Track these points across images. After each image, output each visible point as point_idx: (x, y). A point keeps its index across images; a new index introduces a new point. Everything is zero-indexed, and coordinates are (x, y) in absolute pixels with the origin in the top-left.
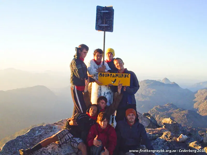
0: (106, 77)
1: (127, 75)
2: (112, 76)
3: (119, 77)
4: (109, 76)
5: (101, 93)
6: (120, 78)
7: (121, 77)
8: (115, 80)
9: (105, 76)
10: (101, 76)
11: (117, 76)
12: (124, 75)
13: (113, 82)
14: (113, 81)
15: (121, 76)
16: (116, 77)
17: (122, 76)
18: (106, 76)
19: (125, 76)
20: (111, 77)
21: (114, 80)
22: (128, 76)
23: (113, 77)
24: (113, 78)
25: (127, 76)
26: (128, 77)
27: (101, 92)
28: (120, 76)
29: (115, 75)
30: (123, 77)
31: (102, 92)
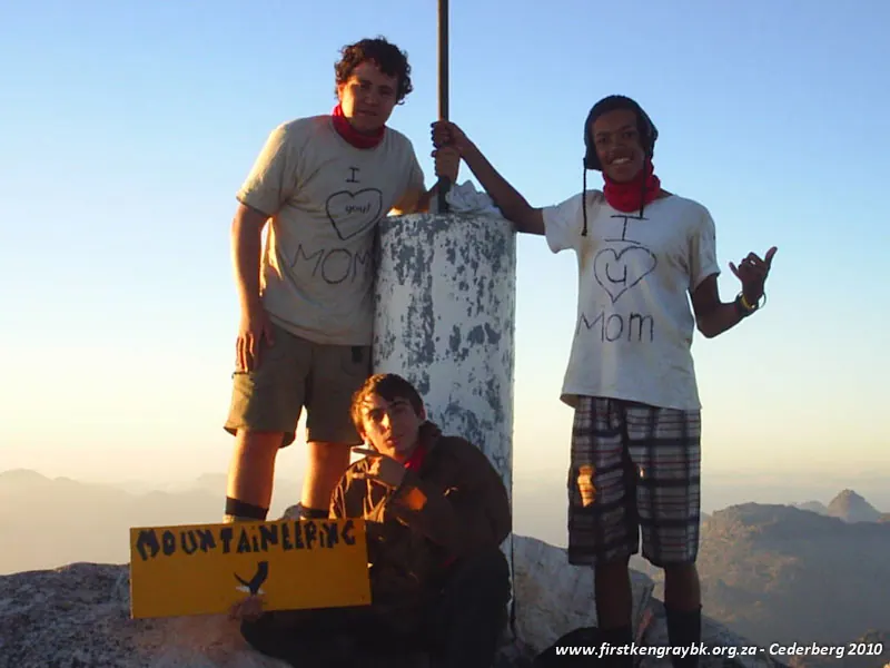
0: (189, 552)
1: (340, 529)
2: (234, 543)
3: (287, 546)
4: (213, 546)
5: (428, 337)
6: (294, 552)
7: (300, 546)
8: (263, 569)
9: (184, 547)
10: (148, 550)
11: (275, 541)
12: (320, 529)
13: (246, 589)
14: (248, 580)
15: (303, 536)
16: (265, 547)
17: (310, 536)
18: (190, 546)
19: (325, 536)
20: (227, 549)
21: (255, 571)
22: (350, 534)
23: (240, 549)
24: (245, 555)
25: (340, 537)
26: (351, 541)
27: (432, 325)
28: (292, 539)
29: (258, 533)
30: (316, 544)
31: (435, 328)
